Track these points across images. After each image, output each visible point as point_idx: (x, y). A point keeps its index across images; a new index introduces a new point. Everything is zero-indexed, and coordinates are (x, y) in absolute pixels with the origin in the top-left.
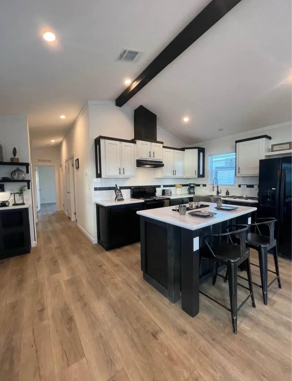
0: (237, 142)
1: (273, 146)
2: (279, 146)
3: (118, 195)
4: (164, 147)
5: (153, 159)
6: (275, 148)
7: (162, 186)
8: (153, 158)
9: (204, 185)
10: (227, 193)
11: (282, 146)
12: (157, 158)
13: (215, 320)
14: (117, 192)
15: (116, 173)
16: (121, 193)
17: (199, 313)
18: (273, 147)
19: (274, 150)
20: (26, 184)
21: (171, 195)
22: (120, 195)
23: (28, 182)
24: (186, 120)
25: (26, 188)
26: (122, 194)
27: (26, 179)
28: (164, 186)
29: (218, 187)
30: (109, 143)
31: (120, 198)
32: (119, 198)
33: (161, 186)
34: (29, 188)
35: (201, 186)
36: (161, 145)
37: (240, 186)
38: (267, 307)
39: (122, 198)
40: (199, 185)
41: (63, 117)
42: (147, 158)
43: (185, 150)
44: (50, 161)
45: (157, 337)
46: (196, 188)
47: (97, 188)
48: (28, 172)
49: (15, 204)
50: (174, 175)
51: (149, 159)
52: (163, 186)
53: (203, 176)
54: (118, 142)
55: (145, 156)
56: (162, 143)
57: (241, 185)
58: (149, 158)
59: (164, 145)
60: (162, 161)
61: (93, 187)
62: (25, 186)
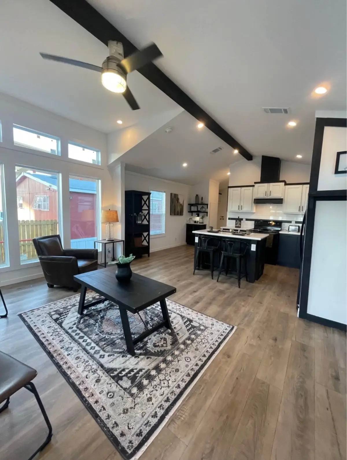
4: (287, 184)
8: (270, 196)
15: (236, 209)
22: (239, 224)
23: (207, 213)
26: (242, 223)
27: (206, 211)
30: (233, 190)
31: (238, 226)
33: (292, 222)
34: (207, 216)
36: (282, 184)
39: (240, 226)
42: (263, 197)
48: (207, 208)
49: (200, 223)
50: (301, 211)
55: (261, 196)
56: (283, 181)
59: (286, 182)
60: (282, 198)
61: (228, 217)
62: (205, 215)
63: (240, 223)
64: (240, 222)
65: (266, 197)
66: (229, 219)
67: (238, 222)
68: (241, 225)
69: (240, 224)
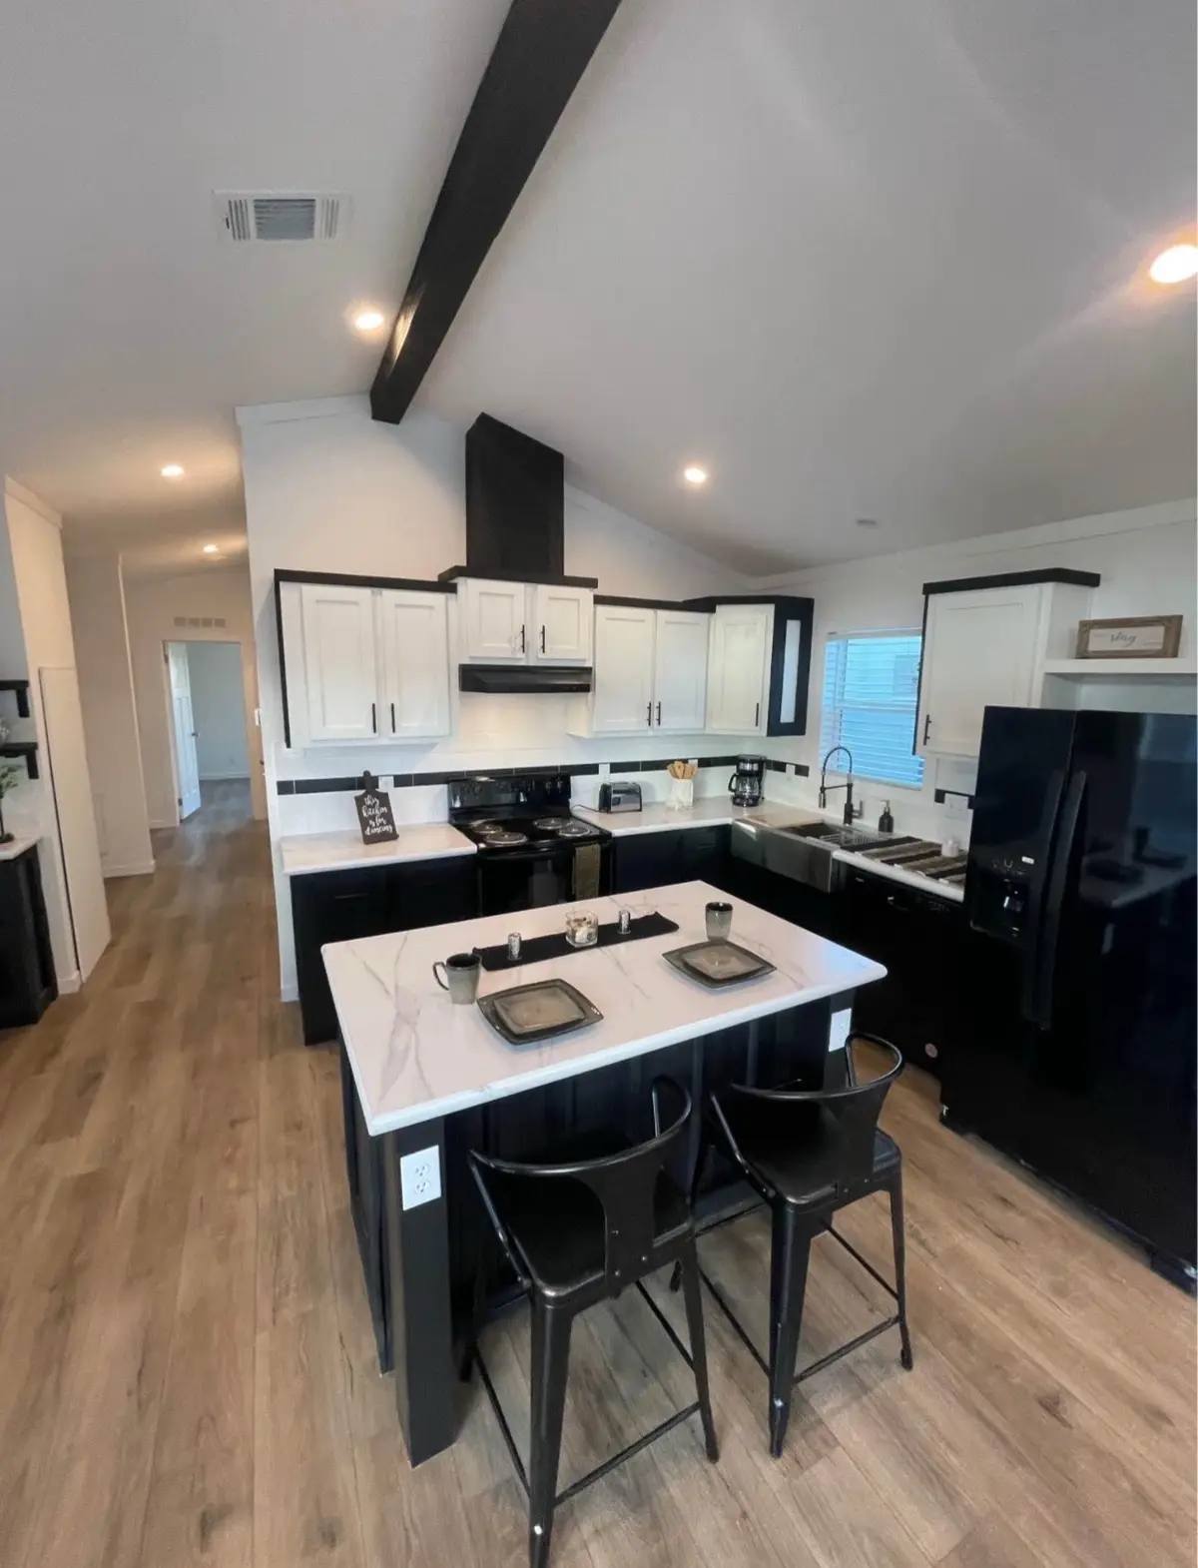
0: (930, 589)
1: (1087, 626)
2: (1115, 632)
3: (373, 818)
4: (599, 600)
5: (538, 659)
6: (1098, 640)
7: (604, 770)
8: (543, 656)
9: (802, 771)
10: (886, 822)
11: (1128, 632)
12: (564, 651)
13: (496, 1500)
14: (369, 803)
15: (354, 728)
16: (389, 809)
17: (454, 1446)
18: (1087, 631)
19: (1093, 647)
20: (22, 760)
21: (640, 810)
22: (383, 815)
23: (29, 751)
24: (695, 476)
25: (24, 772)
26: (393, 810)
27: (24, 738)
28: (616, 768)
29: (850, 786)
30: (318, 601)
31: (378, 830)
32: (374, 831)
33: (601, 768)
34: (33, 773)
35: (791, 769)
36: (587, 594)
37: (940, 796)
38: (771, 1471)
39: (388, 828)
40: (780, 767)
41: (172, 471)
42: (509, 655)
43: (718, 608)
44: (220, 623)
45: (214, 1536)
46: (770, 776)
47: (291, 782)
48: (24, 711)
50: (655, 722)
51: (520, 659)
52: (609, 766)
53: (798, 727)
54: (364, 594)
55: (499, 650)
56: (591, 583)
57: (947, 795)
58: (520, 655)
59: (601, 591)
60: (588, 664)
61: (272, 779)
62: (11, 770)
63: (384, 809)
64: (381, 805)
65: (523, 660)
66: (285, 788)
67: (373, 806)
68: (393, 825)
69: (388, 818)
